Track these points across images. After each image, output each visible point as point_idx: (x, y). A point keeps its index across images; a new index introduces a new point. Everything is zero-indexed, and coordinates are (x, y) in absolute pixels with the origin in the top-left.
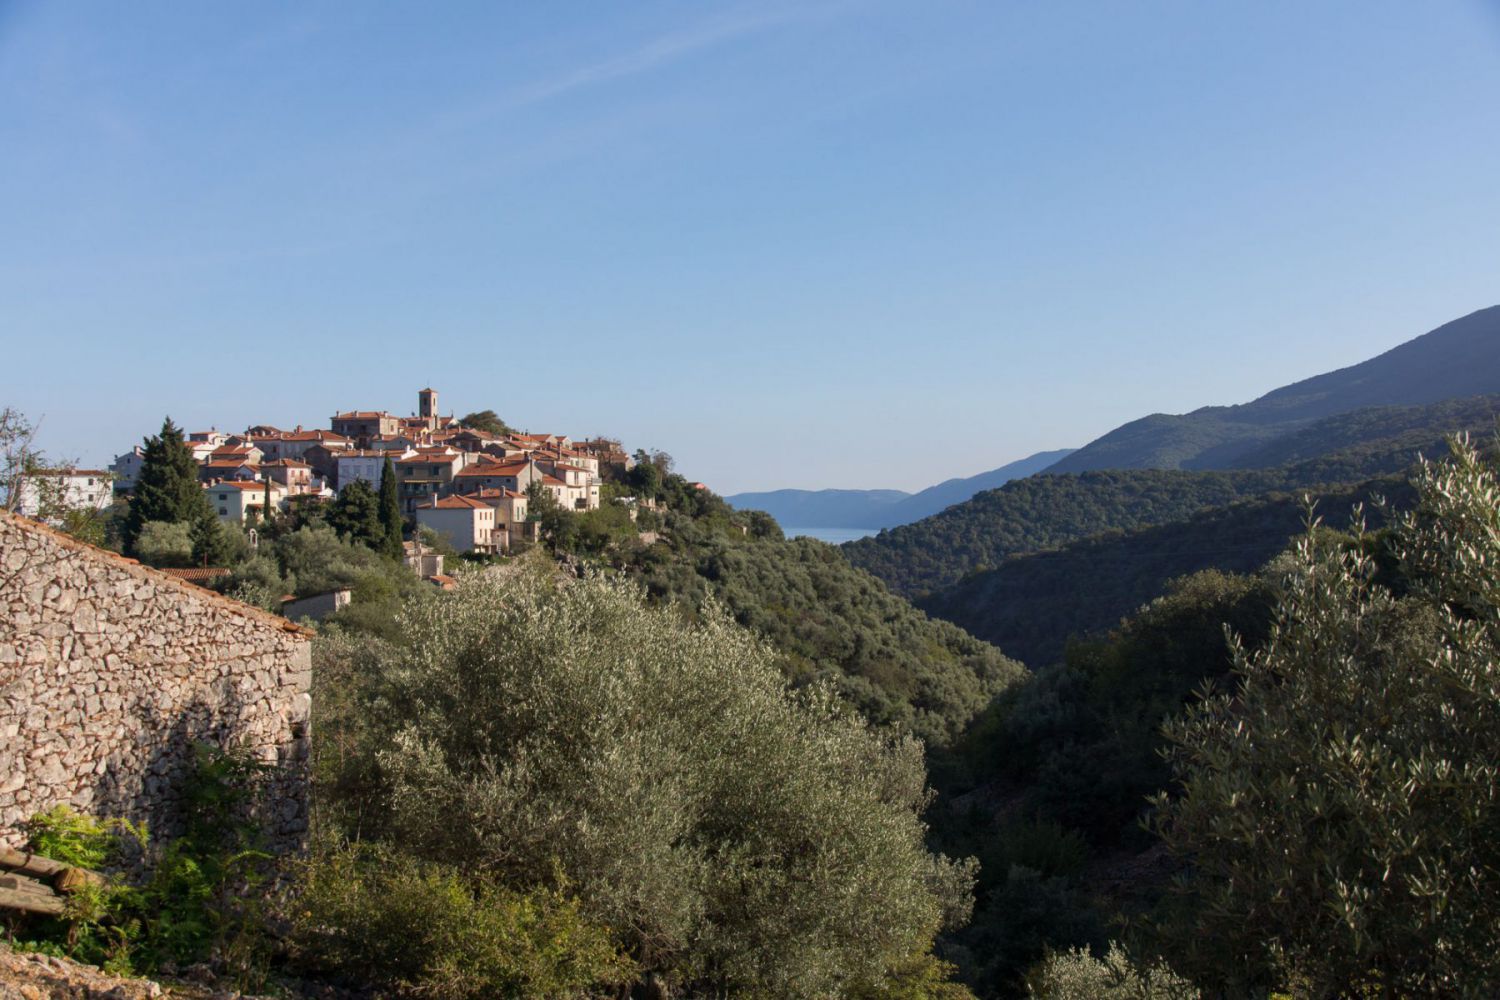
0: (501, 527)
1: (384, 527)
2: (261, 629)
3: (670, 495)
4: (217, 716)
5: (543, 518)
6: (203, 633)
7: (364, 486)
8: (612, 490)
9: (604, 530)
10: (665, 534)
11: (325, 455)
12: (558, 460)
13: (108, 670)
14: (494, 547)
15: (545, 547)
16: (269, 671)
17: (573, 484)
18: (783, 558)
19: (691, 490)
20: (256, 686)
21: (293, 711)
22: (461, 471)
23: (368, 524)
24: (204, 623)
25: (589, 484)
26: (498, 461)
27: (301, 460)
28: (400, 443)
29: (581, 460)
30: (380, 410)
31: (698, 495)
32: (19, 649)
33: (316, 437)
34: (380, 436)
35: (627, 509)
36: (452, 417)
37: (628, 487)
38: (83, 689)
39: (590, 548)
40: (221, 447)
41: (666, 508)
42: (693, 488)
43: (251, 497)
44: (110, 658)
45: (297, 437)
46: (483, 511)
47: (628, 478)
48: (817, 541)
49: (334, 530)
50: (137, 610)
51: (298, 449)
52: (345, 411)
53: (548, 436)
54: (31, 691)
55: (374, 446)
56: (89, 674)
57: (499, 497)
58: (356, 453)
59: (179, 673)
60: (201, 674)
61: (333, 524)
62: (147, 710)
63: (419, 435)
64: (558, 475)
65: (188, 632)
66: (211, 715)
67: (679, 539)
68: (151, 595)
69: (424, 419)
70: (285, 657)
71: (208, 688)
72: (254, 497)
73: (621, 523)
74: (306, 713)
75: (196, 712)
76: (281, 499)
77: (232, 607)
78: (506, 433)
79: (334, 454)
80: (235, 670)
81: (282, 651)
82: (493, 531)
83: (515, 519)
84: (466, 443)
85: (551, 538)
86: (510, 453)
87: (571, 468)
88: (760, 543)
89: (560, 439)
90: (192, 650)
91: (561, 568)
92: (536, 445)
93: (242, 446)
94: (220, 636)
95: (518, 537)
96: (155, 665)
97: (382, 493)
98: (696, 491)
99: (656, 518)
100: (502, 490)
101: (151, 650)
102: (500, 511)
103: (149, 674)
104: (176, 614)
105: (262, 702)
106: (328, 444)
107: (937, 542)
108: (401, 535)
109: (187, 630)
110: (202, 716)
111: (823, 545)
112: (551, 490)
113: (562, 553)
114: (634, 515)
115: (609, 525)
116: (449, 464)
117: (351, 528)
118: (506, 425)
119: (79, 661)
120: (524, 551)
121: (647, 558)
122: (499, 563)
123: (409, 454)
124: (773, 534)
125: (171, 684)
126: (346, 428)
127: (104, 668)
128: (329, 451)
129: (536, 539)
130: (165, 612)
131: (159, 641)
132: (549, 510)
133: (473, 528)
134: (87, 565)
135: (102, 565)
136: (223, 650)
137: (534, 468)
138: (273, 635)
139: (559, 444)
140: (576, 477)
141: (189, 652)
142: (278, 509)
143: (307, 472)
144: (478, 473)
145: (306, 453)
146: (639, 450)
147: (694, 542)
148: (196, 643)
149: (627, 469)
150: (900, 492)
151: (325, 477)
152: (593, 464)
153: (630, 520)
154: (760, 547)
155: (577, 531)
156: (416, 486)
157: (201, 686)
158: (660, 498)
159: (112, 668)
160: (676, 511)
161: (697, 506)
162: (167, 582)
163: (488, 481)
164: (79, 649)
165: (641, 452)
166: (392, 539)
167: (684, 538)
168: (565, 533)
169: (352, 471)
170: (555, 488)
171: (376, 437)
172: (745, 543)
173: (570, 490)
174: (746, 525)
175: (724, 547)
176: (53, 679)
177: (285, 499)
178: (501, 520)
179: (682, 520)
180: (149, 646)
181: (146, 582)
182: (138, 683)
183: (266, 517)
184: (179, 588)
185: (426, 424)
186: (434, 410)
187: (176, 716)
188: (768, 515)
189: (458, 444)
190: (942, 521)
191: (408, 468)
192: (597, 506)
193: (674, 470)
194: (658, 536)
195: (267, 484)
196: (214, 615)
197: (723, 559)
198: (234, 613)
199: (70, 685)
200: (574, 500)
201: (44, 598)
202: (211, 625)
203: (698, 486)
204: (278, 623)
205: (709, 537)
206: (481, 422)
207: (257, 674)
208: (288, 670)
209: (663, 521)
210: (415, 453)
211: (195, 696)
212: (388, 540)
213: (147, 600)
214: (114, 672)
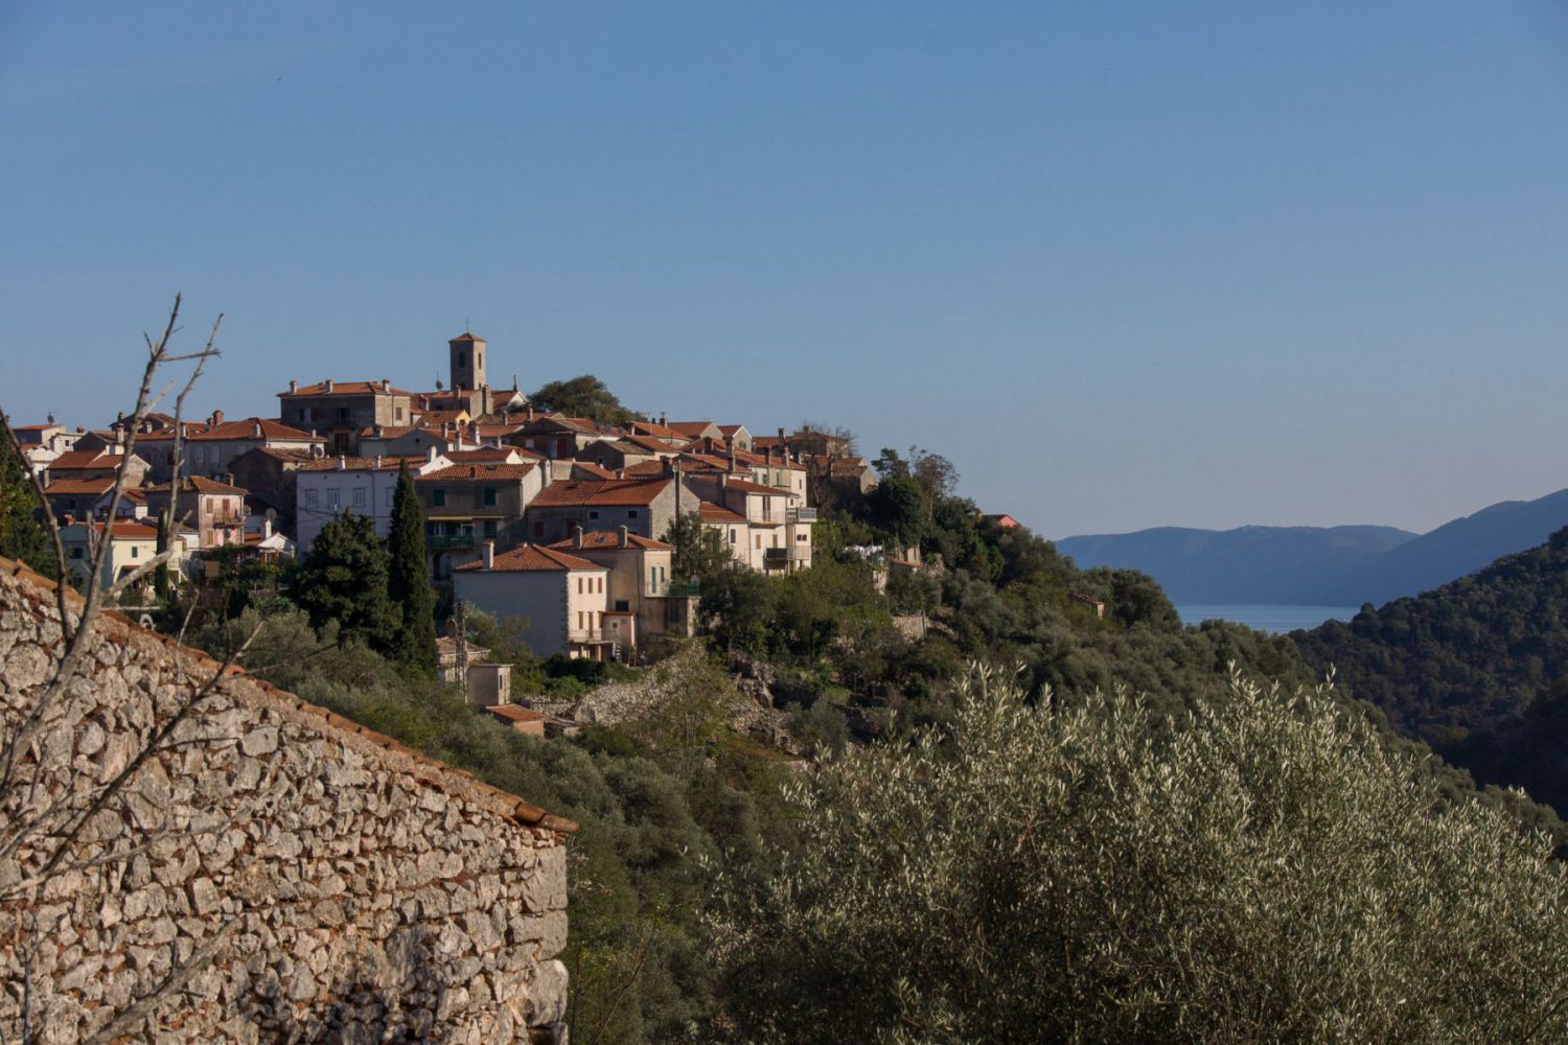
0: (619, 607)
1: (400, 609)
2: (476, 819)
3: (949, 541)
4: (397, 1015)
5: (702, 588)
6: (369, 831)
7: (360, 527)
8: (835, 532)
9: (822, 611)
10: (944, 620)
11: (272, 468)
12: (729, 472)
13: (196, 915)
14: (607, 648)
15: (710, 648)
16: (490, 912)
17: (759, 520)
18: (1180, 665)
19: (990, 529)
20: (466, 946)
21: (534, 999)
22: (538, 497)
23: (370, 602)
24: (371, 807)
25: (793, 519)
26: (612, 475)
27: (224, 479)
28: (417, 443)
29: (773, 472)
30: (374, 378)
31: (1005, 539)
32: (30, 868)
33: (251, 432)
34: (377, 429)
35: (866, 568)
36: (515, 391)
37: (866, 526)
38: (150, 956)
39: (796, 649)
40: (66, 454)
41: (940, 565)
42: (994, 525)
43: (131, 554)
44: (200, 885)
45: (212, 434)
46: (585, 575)
47: (867, 507)
48: (1245, 630)
49: (305, 614)
50: (247, 780)
51: (215, 458)
52: (306, 381)
53: (704, 425)
54: (53, 963)
55: (365, 448)
56: (161, 923)
57: (616, 548)
58: (330, 463)
59: (325, 918)
60: (365, 920)
61: (302, 604)
62: (268, 1001)
63: (452, 426)
64: (730, 503)
65: (343, 826)
66: (385, 1011)
67: (972, 629)
68: (274, 746)
69: (460, 394)
70: (519, 880)
71: (378, 951)
72: (135, 552)
73: (856, 597)
74: (558, 1003)
75: (358, 1006)
76: (188, 555)
77: (423, 770)
78: (623, 421)
79: (289, 466)
80: (429, 911)
81: (514, 867)
82: (603, 615)
83: (649, 592)
84: (546, 442)
85: (719, 629)
86: (632, 459)
87: (755, 488)
88: (1132, 636)
89: (729, 431)
90: (350, 866)
91: (740, 688)
92: (683, 443)
93: (107, 451)
94: (400, 837)
95: (654, 626)
96: (282, 901)
97: (395, 541)
98: (1001, 531)
99: (926, 587)
100: (621, 533)
101: (274, 867)
102: (619, 574)
103: (271, 921)
104: (320, 786)
105: (479, 981)
106: (275, 445)
107: (1477, 629)
108: (432, 625)
109: (340, 823)
110: (368, 1014)
111: (1259, 638)
112: (718, 533)
113: (742, 658)
114: (881, 580)
115: (833, 602)
116: (517, 483)
117: (336, 611)
118: (621, 404)
119: (142, 895)
120: (669, 653)
121: (912, 667)
122: (619, 680)
123: (436, 464)
124: (1157, 617)
125: (313, 943)
126: (308, 413)
127: (187, 910)
128: (277, 460)
129: (691, 631)
130: (299, 783)
131: (289, 849)
132: (714, 574)
133: (565, 609)
134: (155, 678)
135: (182, 680)
136: (406, 866)
137: (683, 489)
138: (498, 831)
139: (728, 440)
140: (766, 506)
141: (343, 872)
142: (182, 576)
143: (236, 501)
144: (573, 500)
145: (235, 465)
146: (885, 451)
147: (1001, 635)
148: (356, 851)
149: (863, 489)
150: (1395, 530)
151: (271, 512)
152: (797, 480)
153: (875, 592)
154: (1134, 644)
155: (770, 613)
156: (451, 527)
157: (367, 947)
158: (929, 547)
159: (203, 909)
160: (962, 573)
161: (1004, 562)
162: (304, 715)
163: (592, 516)
164: (142, 868)
165: (889, 454)
166: (416, 633)
167: (982, 627)
168: (748, 618)
169: (323, 498)
170: (725, 529)
171: (369, 431)
172: (1104, 635)
173: (755, 532)
174: (1103, 600)
175: (1064, 644)
176: (94, 935)
177: (195, 555)
178: (619, 595)
179: (977, 591)
180: (269, 860)
181: (265, 715)
182: (251, 941)
183: (158, 591)
184: (325, 728)
185: (464, 405)
186: (480, 377)
187: (322, 1015)
188: (1146, 579)
189: (530, 443)
190: (1485, 587)
191: (437, 489)
192: (808, 563)
193: (958, 489)
194: (929, 624)
195: (160, 526)
196: (388, 789)
197: (1062, 668)
198: (424, 783)
199: (124, 949)
200: (762, 551)
201: (76, 753)
202: (385, 810)
203: (1004, 522)
204: (505, 806)
205: (1033, 625)
206: (570, 400)
207: (470, 918)
208: (525, 911)
209: (938, 593)
210: (448, 463)
211: (356, 970)
212: (410, 634)
213: (265, 757)
214: (207, 919)
